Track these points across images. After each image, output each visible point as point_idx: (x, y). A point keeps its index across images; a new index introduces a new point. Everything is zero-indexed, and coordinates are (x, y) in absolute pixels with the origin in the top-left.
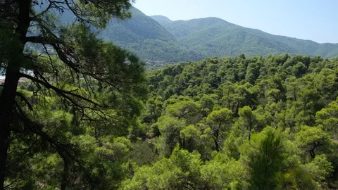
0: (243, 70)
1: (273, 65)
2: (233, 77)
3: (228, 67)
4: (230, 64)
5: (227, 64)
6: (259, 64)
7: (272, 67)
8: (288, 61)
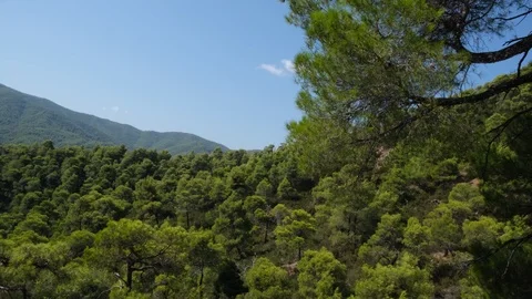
0: (54, 169)
1: (107, 162)
2: (37, 181)
3: (26, 163)
4: (28, 158)
5: (22, 157)
6: (82, 159)
7: (107, 165)
8: (127, 156)
